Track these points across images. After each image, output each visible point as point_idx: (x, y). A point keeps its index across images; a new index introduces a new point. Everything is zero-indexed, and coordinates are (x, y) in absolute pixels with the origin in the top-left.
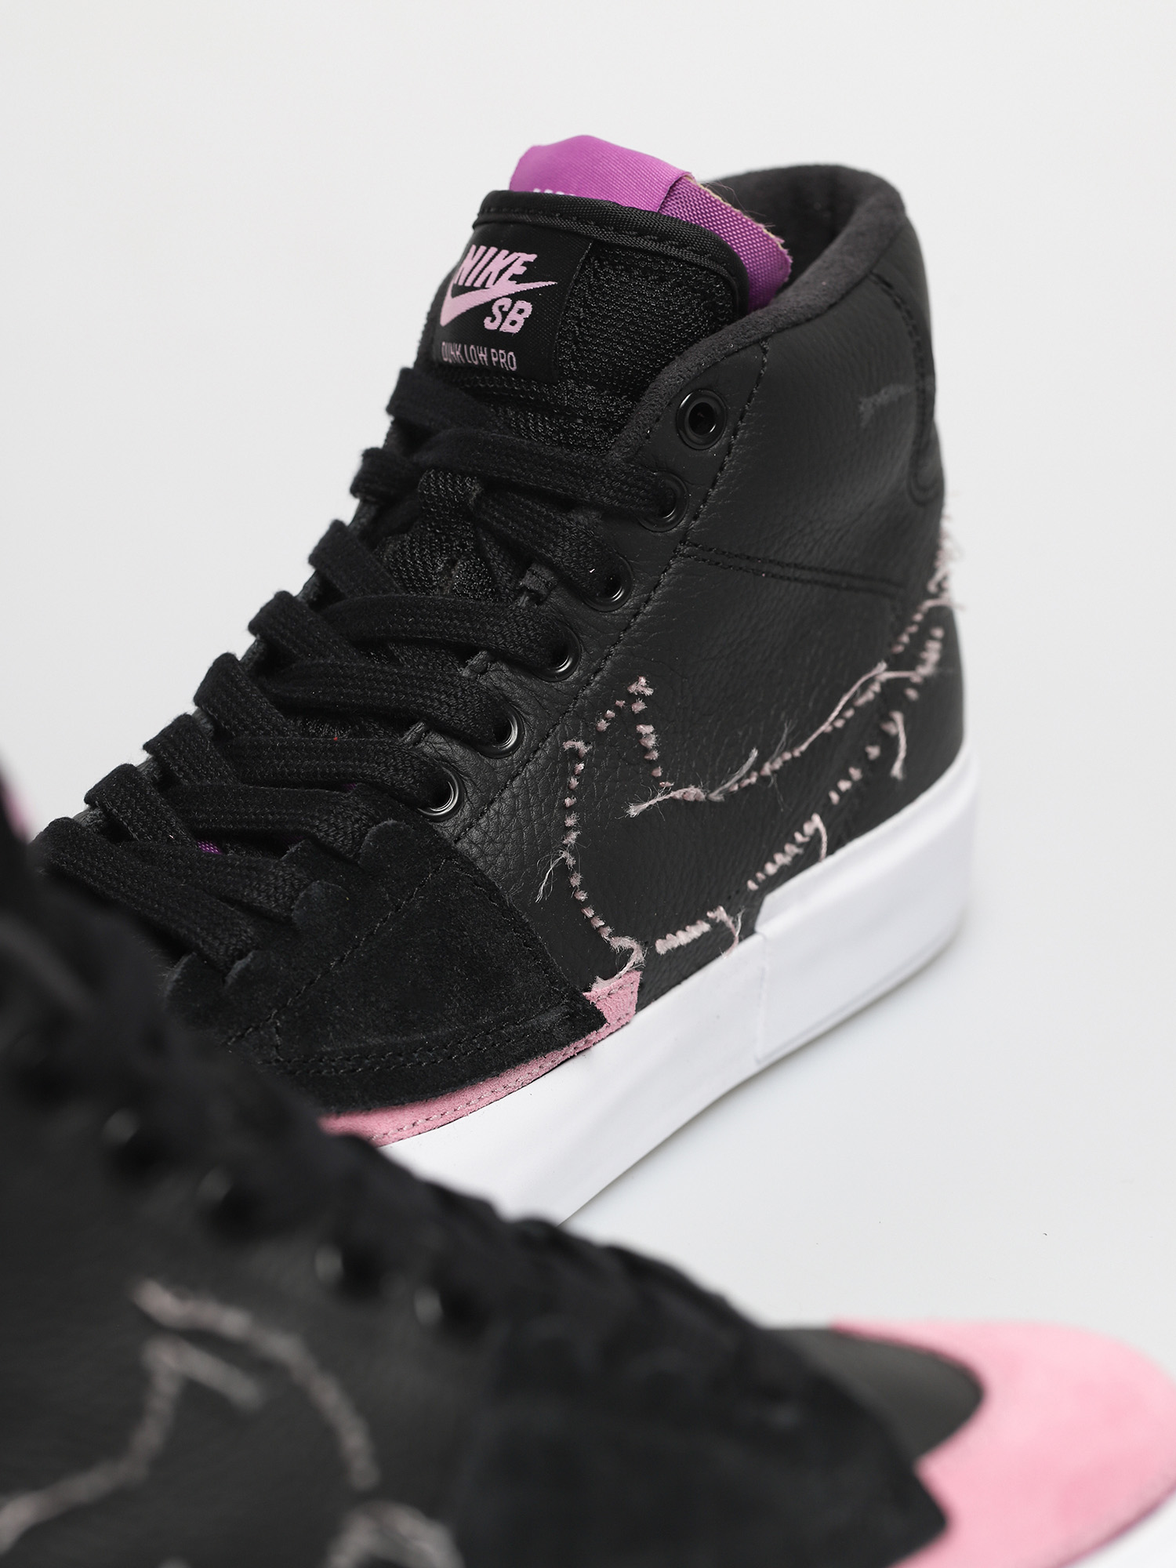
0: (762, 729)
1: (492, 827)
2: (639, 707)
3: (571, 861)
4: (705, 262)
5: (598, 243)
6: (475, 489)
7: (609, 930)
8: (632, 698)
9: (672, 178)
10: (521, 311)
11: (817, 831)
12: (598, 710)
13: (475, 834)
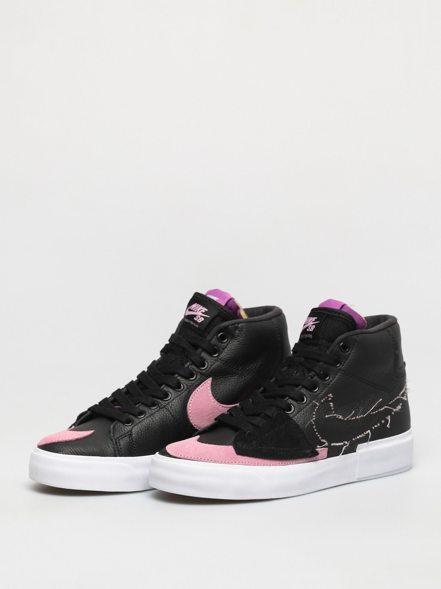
0: (357, 410)
1: (299, 416)
2: (330, 399)
3: (313, 423)
4: (347, 319)
5: (328, 315)
6: (303, 359)
7: (320, 437)
8: (329, 397)
9: (342, 304)
10: (313, 327)
11: (369, 433)
12: (322, 398)
13: (296, 417)
